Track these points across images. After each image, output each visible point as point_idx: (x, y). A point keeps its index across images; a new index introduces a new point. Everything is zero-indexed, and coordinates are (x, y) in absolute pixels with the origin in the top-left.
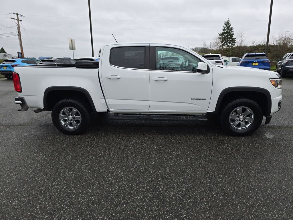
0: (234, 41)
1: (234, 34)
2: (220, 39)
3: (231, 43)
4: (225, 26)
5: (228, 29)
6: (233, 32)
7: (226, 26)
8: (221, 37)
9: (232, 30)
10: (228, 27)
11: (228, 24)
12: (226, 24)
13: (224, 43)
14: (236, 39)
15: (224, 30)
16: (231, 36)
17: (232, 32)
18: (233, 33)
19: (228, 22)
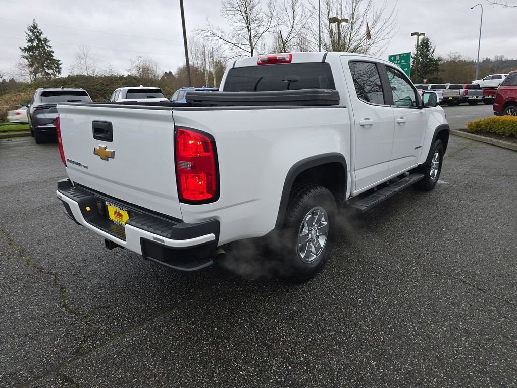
0: (58, 65)
1: (53, 52)
2: (27, 59)
3: (53, 69)
4: (31, 34)
5: (39, 40)
6: (51, 47)
7: (33, 35)
8: (26, 54)
9: (48, 44)
10: (37, 37)
11: (35, 31)
12: (31, 31)
13: (38, 67)
14: (60, 62)
15: (30, 41)
16: (49, 54)
17: (47, 46)
18: (51, 49)
19: (35, 27)
